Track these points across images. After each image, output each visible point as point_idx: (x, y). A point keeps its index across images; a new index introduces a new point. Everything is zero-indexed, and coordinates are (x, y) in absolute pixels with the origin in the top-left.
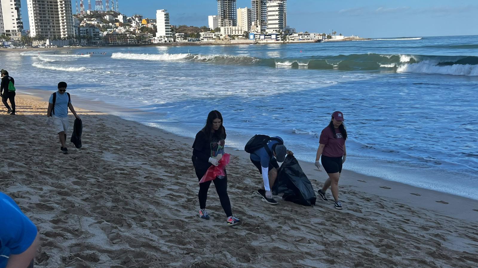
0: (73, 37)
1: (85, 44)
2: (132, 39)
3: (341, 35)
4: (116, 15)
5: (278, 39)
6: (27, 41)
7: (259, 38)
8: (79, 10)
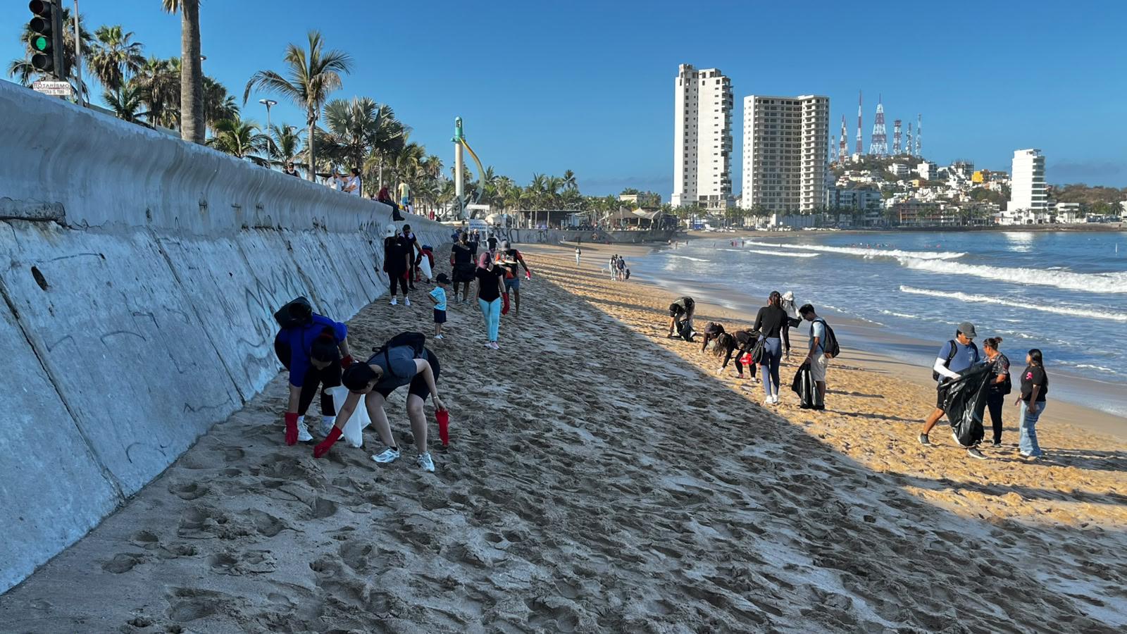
0: (825, 210)
1: (848, 225)
2: (953, 215)
4: (914, 162)
6: (736, 216)
8: (837, 154)
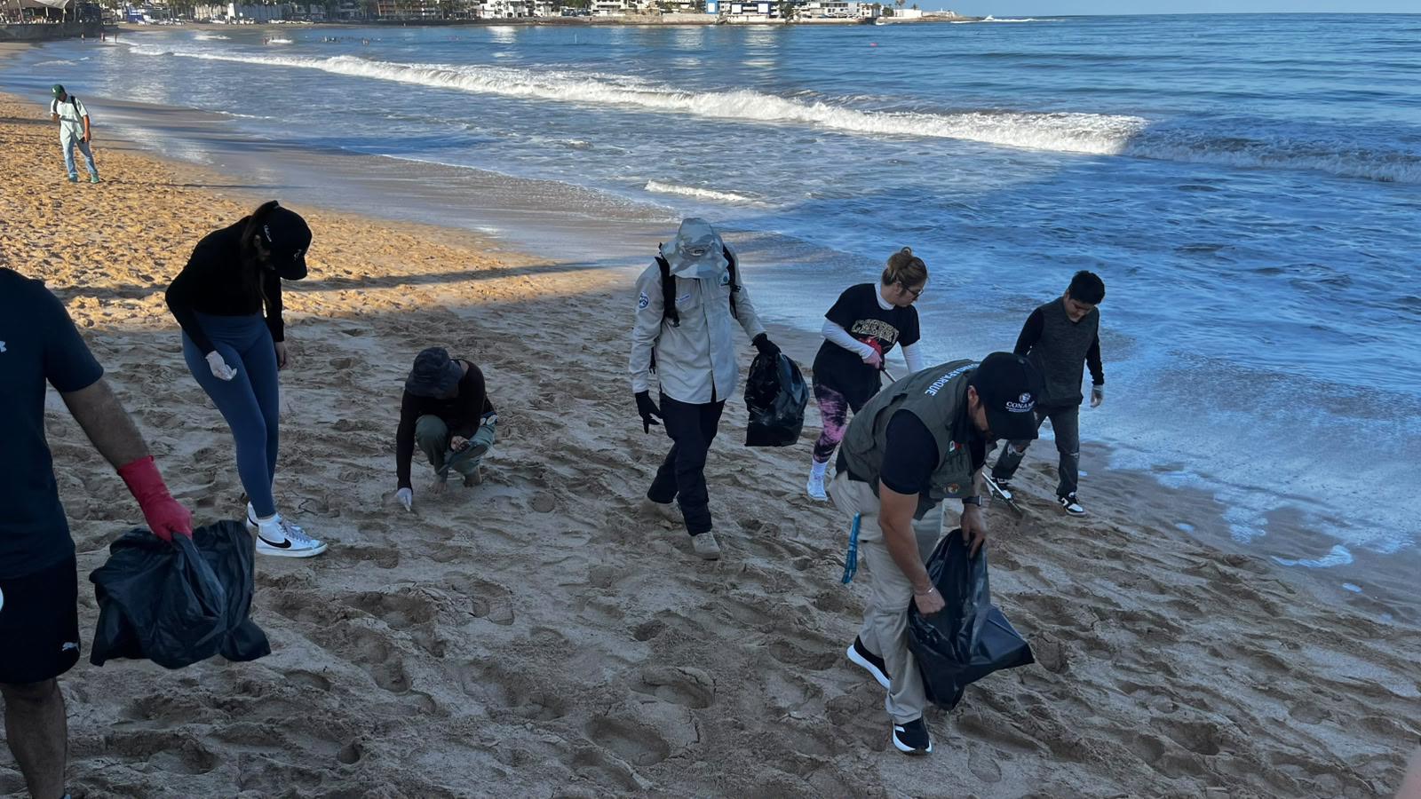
1: (321, 17)
2: (432, 6)
3: (915, 7)
5: (774, 13)
6: (182, 5)
7: (730, 11)
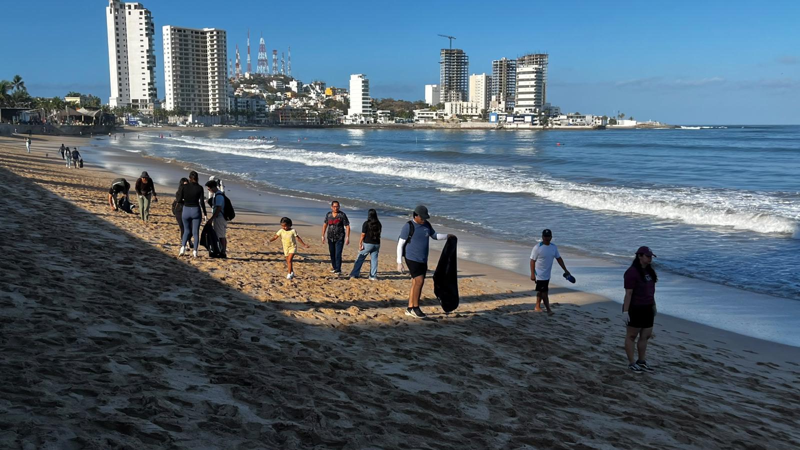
0: (227, 112)
1: (244, 123)
2: (313, 117)
3: (631, 119)
4: (287, 80)
5: (535, 122)
6: (161, 115)
7: (505, 121)
8: (233, 72)
